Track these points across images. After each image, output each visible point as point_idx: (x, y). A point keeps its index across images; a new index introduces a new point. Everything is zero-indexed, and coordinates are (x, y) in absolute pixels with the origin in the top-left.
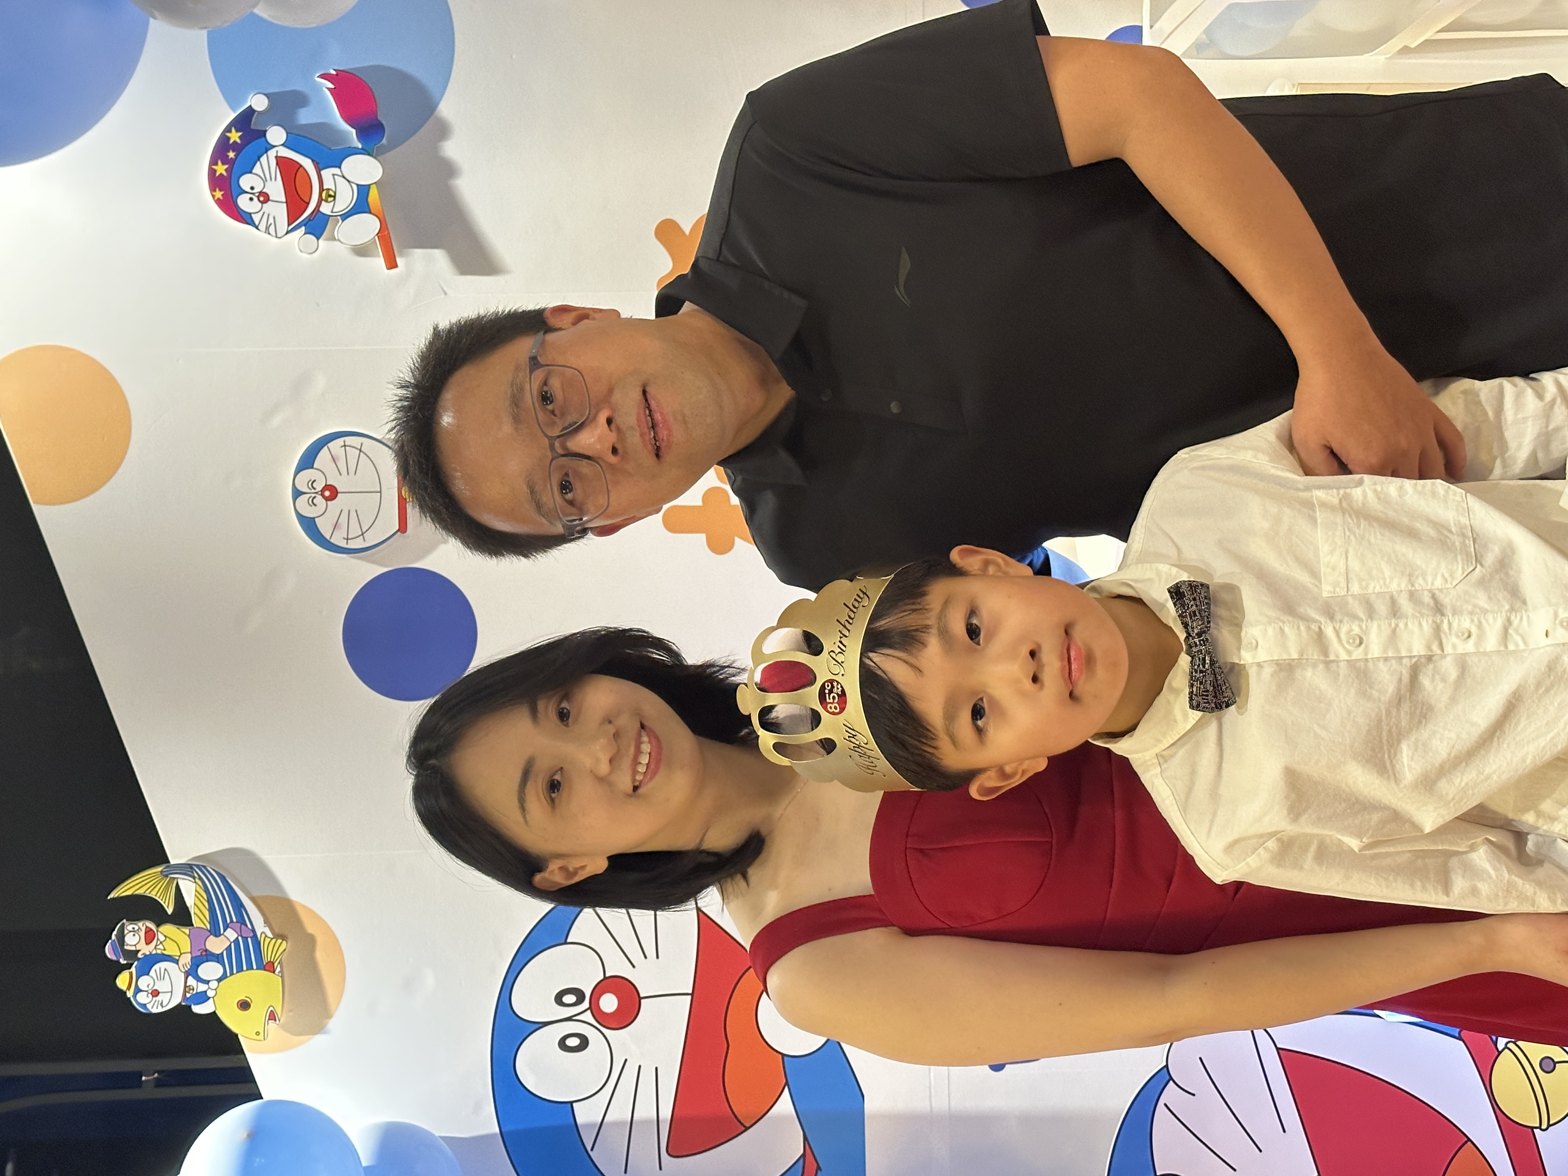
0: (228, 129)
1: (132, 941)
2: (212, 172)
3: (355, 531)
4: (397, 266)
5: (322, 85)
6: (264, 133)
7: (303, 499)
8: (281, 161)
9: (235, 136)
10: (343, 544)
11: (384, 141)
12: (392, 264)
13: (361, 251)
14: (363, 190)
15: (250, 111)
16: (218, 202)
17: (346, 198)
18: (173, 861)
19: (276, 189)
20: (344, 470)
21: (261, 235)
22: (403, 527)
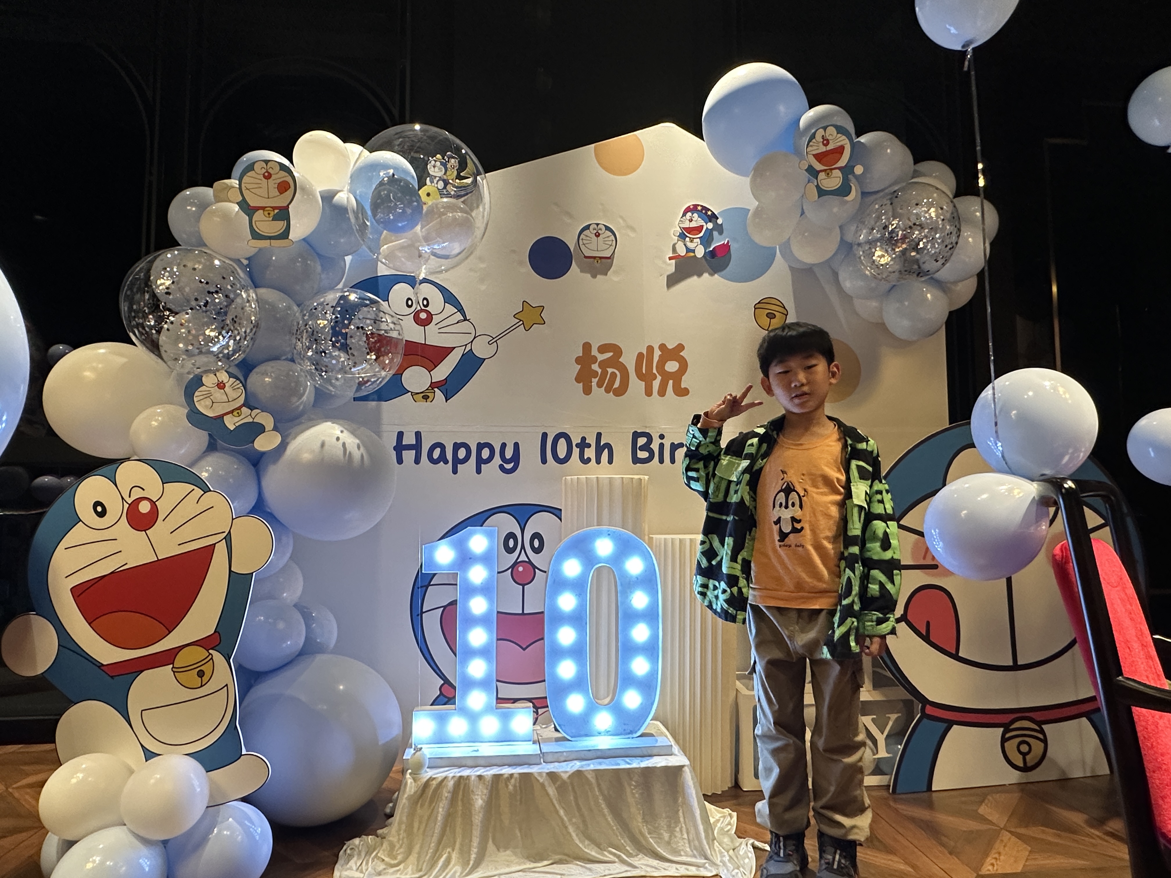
0: (712, 211)
1: (453, 161)
2: (698, 205)
3: (585, 242)
5: (725, 241)
6: (710, 222)
7: (596, 226)
8: (703, 226)
9: (709, 213)
10: (581, 238)
11: (709, 259)
12: (670, 258)
13: (674, 250)
14: (693, 251)
15: (717, 218)
16: (689, 207)
17: (691, 246)
18: (478, 177)
19: (693, 225)
20: (605, 239)
21: (679, 219)
22: (586, 257)
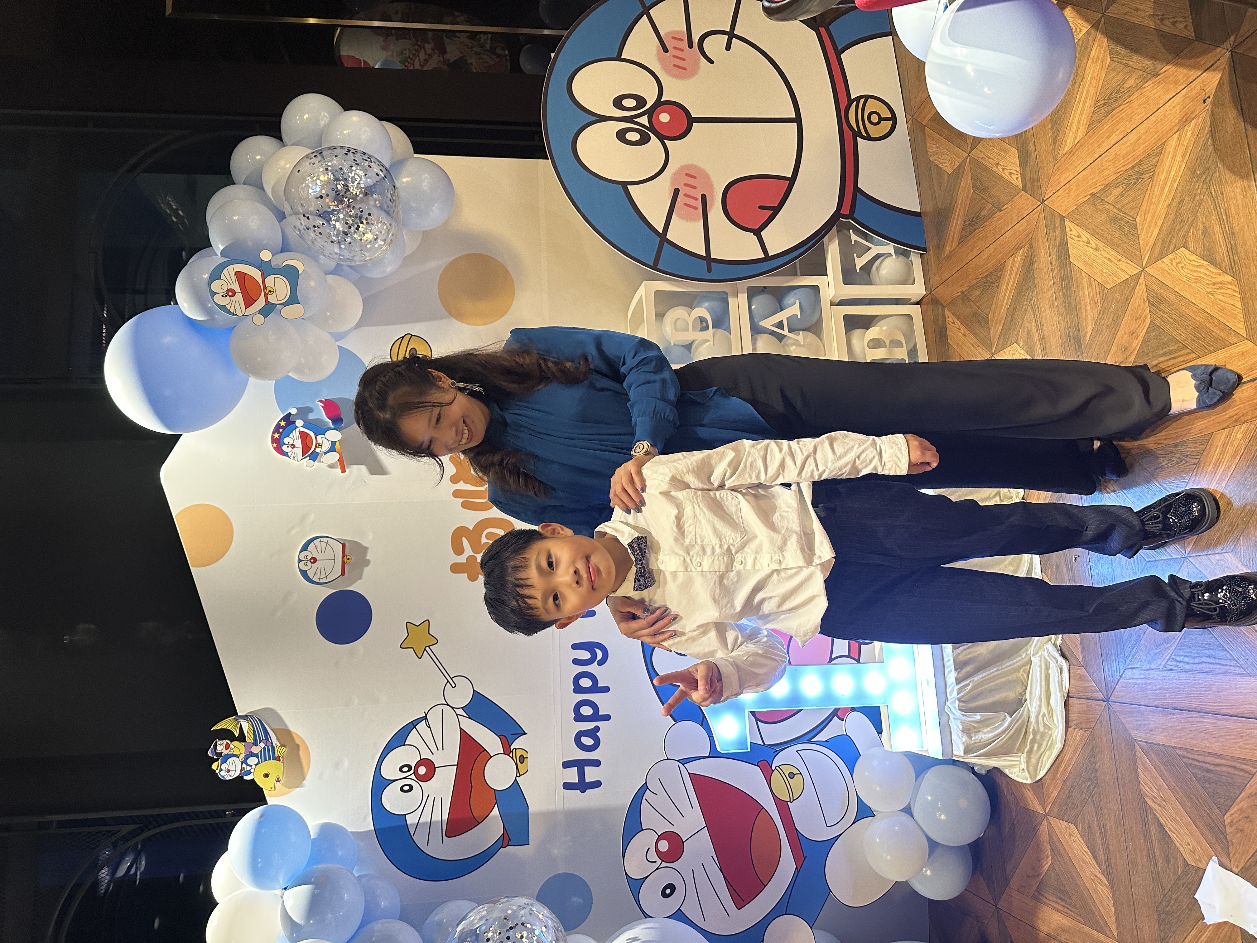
0: (280, 421)
1: (220, 748)
2: (273, 437)
3: (323, 575)
4: (345, 472)
5: (319, 404)
6: (294, 422)
7: (302, 563)
8: (300, 432)
9: (283, 423)
10: (318, 581)
11: (343, 425)
12: (343, 471)
13: (331, 466)
14: (334, 443)
15: (290, 414)
16: (274, 448)
17: (326, 446)
18: (239, 714)
19: (298, 443)
20: (320, 551)
21: (291, 460)
22: (343, 573)
